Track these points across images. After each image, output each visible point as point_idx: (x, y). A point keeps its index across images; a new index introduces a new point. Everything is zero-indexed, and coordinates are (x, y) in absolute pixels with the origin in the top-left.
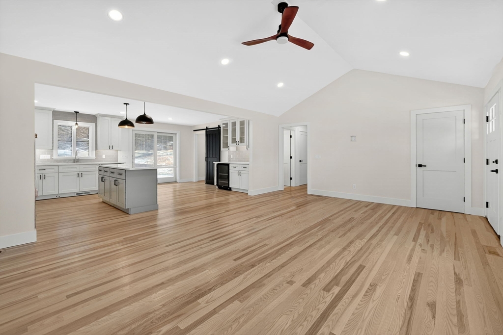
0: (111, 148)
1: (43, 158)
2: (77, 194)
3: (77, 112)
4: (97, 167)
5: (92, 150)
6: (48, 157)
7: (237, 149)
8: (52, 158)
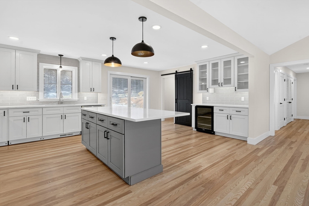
0: (92, 90)
1: (30, 100)
2: (61, 136)
3: (61, 55)
4: (80, 108)
5: (75, 92)
6: (34, 99)
7: (215, 91)
8: (38, 99)
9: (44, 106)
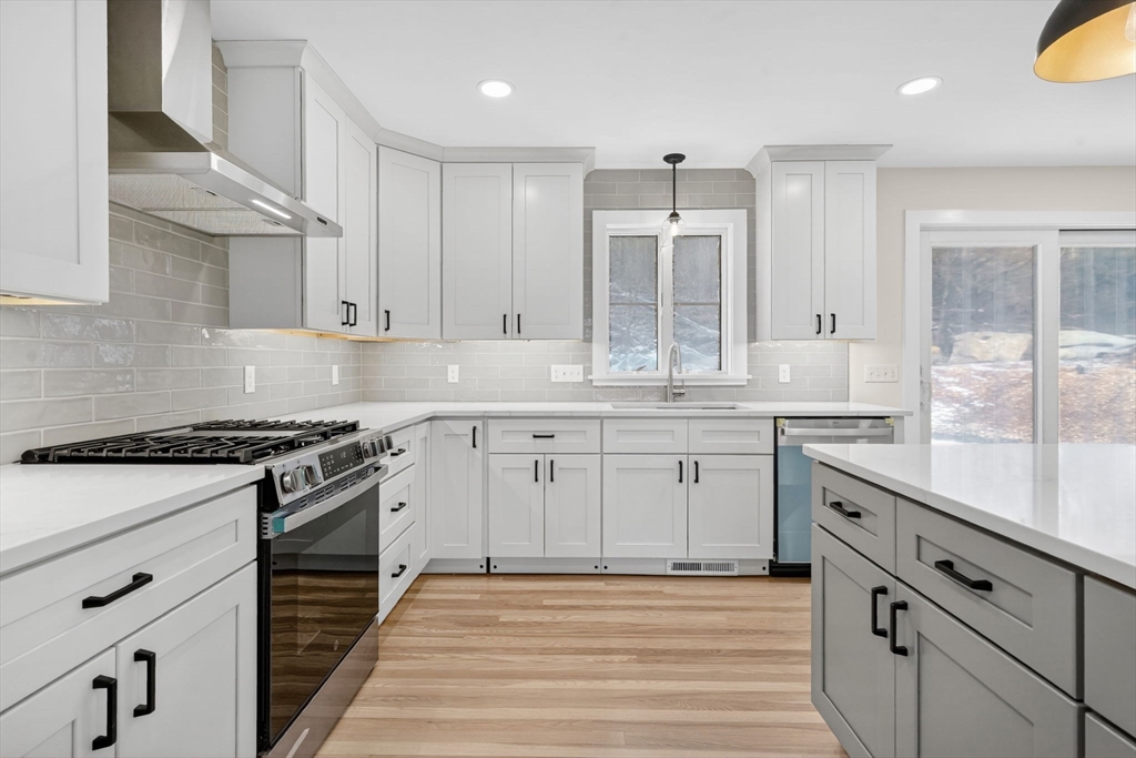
0: (826, 326)
1: (561, 379)
2: (677, 566)
3: (674, 158)
5: (736, 342)
6: (576, 373)
8: (590, 377)
9: (606, 407)
